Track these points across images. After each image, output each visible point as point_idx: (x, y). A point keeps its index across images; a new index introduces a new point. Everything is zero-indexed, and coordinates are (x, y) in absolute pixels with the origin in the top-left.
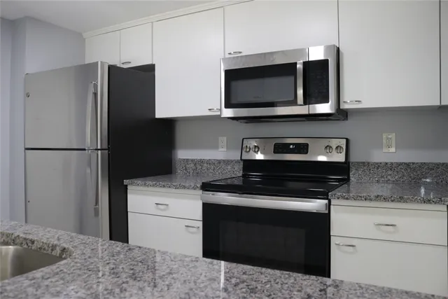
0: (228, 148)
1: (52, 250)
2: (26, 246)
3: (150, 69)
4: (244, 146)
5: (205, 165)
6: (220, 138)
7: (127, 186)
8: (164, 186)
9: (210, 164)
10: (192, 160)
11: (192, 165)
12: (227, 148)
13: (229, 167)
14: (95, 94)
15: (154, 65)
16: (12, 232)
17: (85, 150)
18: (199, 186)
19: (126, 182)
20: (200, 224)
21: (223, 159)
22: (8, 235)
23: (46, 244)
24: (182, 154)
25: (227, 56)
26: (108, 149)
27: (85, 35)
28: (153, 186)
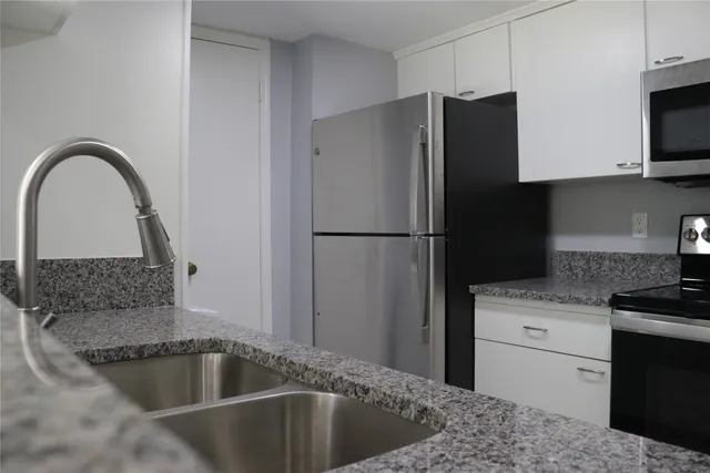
0: (650, 233)
1: (401, 408)
2: (353, 396)
3: (508, 101)
4: (685, 229)
5: (607, 262)
6: (636, 216)
7: (474, 295)
8: (541, 298)
9: (615, 261)
10: (582, 254)
11: (582, 263)
12: (648, 234)
13: (653, 268)
14: (424, 146)
15: (515, 93)
16: (329, 369)
17: (408, 235)
18: (606, 299)
19: (473, 288)
20: (607, 368)
21: (642, 251)
22: (322, 375)
23: (390, 396)
24: (563, 243)
25: (653, 67)
26: (446, 235)
27: (396, 55)
28: (522, 296)
